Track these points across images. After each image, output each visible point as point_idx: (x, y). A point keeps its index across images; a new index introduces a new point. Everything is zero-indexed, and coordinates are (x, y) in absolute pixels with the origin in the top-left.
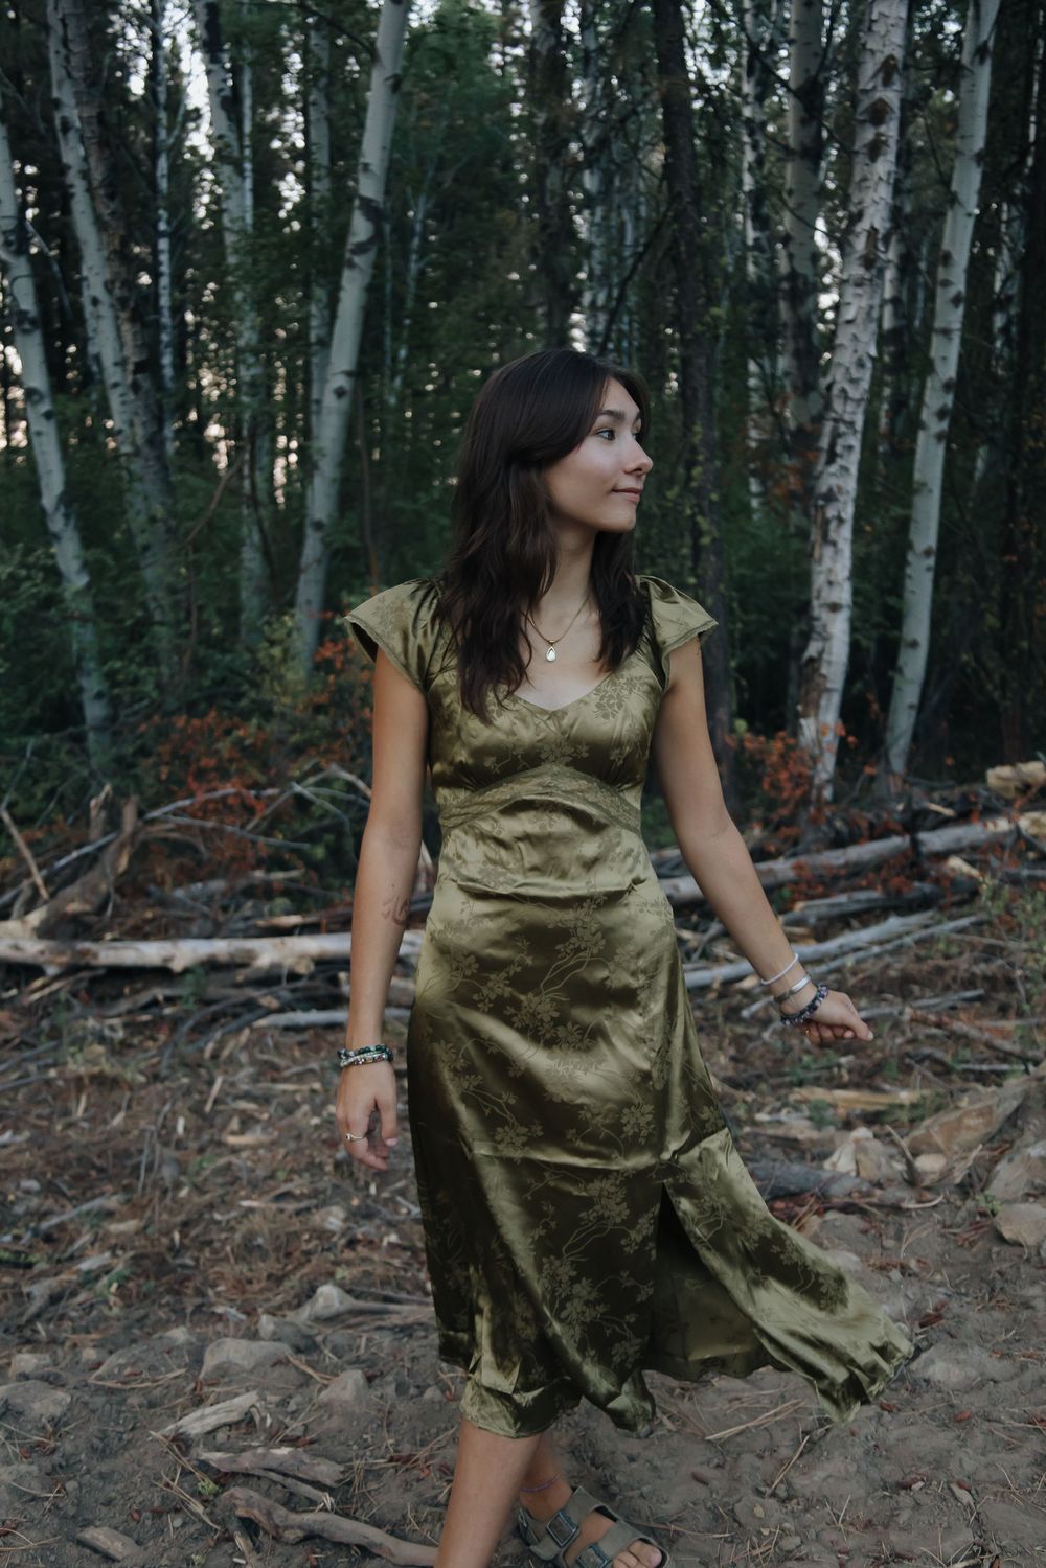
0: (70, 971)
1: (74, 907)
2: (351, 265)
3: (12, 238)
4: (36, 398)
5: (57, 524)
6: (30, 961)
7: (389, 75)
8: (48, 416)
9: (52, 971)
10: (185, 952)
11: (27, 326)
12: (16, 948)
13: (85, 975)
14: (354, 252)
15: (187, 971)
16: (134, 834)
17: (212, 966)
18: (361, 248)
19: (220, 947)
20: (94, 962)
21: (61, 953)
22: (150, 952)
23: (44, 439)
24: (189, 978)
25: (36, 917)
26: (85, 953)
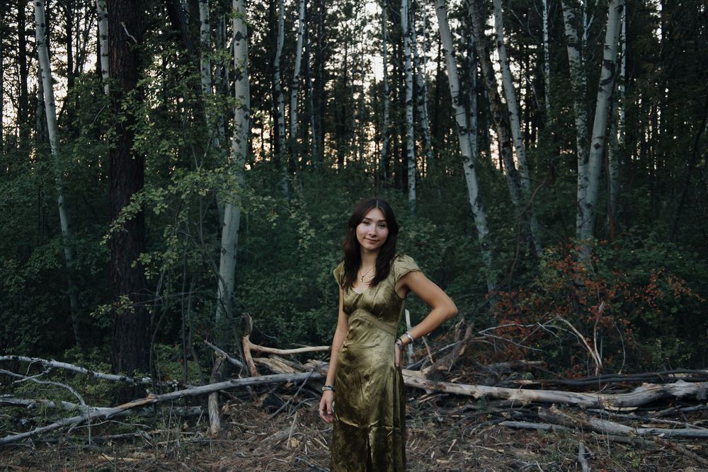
0: (435, 393)
1: (441, 368)
2: (601, 90)
3: (457, 99)
4: (467, 160)
5: (475, 210)
6: (420, 387)
7: (616, 6)
8: (471, 167)
9: (428, 392)
10: (480, 390)
11: (463, 132)
12: (416, 381)
13: (440, 395)
14: (602, 84)
15: (479, 399)
16: (468, 340)
17: (490, 398)
18: (605, 82)
19: (495, 390)
20: (444, 391)
21: (432, 385)
22: (466, 389)
23: (469, 176)
24: (479, 401)
25: (426, 370)
26: (441, 386)
